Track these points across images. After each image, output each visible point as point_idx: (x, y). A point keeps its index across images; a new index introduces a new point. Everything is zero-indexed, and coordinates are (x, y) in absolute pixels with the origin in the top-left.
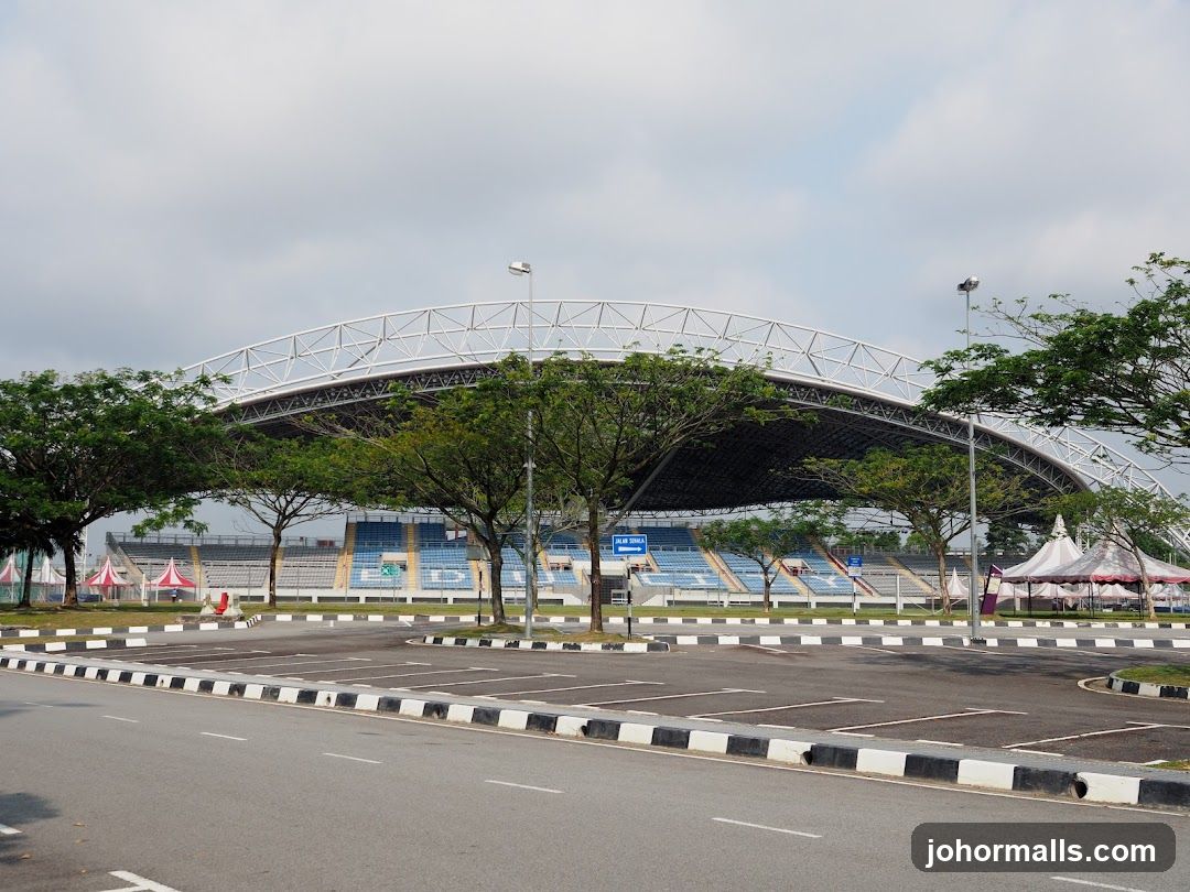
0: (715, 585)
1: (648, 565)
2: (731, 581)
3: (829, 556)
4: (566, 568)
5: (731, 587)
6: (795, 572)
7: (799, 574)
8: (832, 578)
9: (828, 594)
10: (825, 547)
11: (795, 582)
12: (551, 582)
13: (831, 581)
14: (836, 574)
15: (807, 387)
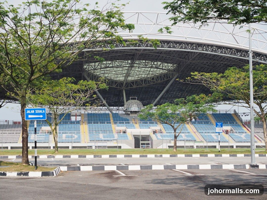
0: (190, 138)
1: (161, 130)
2: (198, 136)
3: (243, 125)
4: (124, 132)
5: (198, 140)
6: (227, 132)
7: (229, 133)
8: (244, 134)
9: (241, 142)
10: (241, 121)
11: (226, 137)
12: (116, 139)
13: (243, 136)
14: (246, 133)
15: (231, 49)
